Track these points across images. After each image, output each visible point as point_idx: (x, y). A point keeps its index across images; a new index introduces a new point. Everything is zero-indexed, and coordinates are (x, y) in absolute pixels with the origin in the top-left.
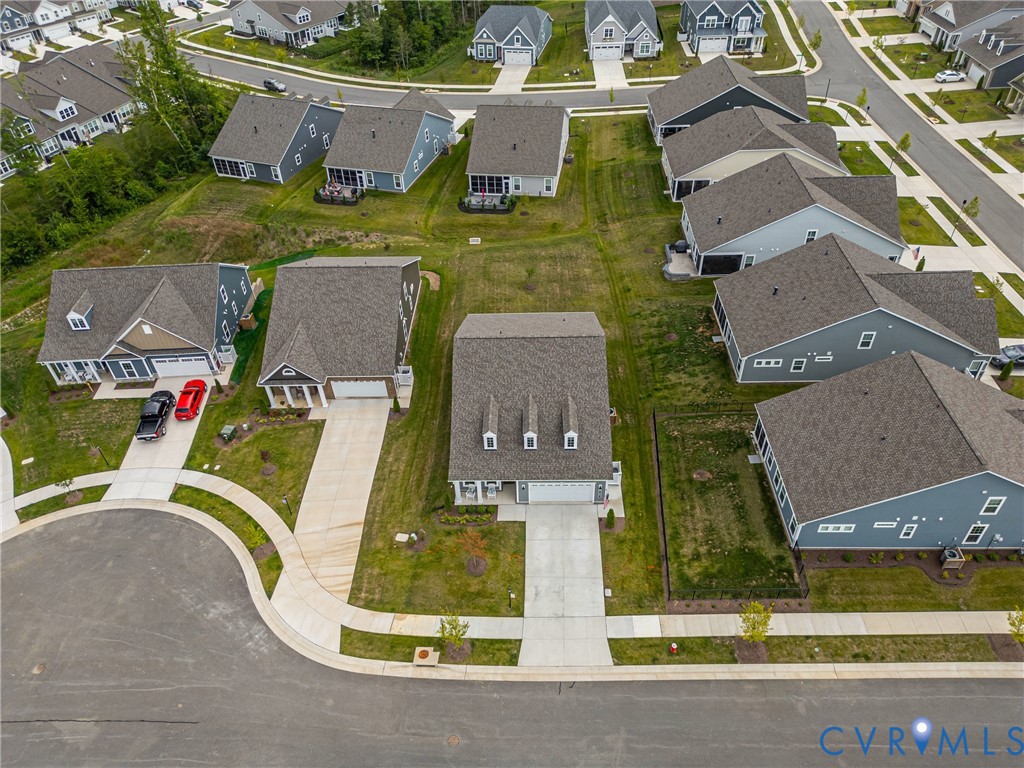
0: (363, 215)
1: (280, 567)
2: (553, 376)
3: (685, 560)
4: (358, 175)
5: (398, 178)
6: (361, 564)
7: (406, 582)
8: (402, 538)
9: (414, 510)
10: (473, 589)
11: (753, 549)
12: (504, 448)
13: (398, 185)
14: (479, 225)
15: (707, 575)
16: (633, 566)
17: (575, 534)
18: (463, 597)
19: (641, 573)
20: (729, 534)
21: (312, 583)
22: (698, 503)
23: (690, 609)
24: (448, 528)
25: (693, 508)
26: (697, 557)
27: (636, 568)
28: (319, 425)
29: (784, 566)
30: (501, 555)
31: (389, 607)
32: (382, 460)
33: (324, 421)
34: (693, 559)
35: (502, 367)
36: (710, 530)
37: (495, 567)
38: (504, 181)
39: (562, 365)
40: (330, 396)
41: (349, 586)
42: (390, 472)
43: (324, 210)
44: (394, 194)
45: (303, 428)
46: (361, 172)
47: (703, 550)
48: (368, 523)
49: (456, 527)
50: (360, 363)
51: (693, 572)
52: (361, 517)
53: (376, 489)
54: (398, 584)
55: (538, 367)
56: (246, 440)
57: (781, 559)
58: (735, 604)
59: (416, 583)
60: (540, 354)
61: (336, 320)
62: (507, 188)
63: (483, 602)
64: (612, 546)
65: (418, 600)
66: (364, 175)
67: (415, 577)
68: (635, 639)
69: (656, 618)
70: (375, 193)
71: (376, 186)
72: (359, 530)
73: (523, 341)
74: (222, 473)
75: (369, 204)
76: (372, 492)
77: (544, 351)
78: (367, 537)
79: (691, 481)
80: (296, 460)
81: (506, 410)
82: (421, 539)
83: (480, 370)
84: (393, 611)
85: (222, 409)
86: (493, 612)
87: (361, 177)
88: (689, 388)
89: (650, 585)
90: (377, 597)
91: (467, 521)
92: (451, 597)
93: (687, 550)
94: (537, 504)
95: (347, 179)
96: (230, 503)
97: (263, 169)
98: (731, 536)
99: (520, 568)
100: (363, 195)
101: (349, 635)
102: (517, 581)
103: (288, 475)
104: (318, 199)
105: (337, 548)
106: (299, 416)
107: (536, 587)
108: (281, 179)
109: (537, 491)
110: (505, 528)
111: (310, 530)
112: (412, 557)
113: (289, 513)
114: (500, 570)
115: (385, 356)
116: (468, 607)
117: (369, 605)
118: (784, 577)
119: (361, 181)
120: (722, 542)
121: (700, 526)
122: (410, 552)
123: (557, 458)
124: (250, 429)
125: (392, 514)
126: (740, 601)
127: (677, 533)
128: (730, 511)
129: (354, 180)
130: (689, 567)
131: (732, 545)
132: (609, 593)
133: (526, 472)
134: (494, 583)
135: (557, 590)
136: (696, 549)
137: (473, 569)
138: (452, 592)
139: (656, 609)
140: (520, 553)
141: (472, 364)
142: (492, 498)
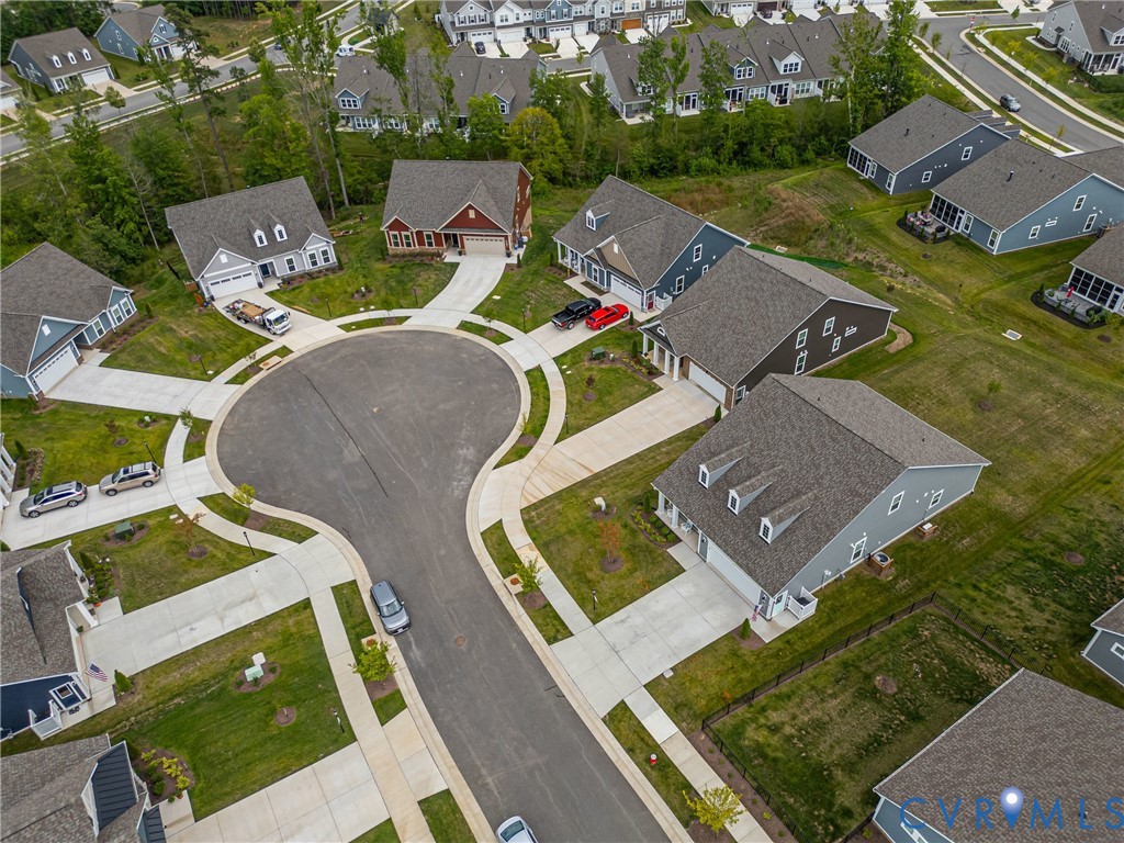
0: (925, 256)
1: (521, 457)
3: (762, 721)
4: (959, 214)
5: (995, 235)
6: (558, 496)
7: (563, 530)
8: (599, 501)
9: (630, 493)
10: (590, 575)
11: (832, 778)
12: (714, 492)
13: (992, 243)
14: (1035, 322)
15: (760, 750)
16: (714, 679)
17: (708, 615)
18: (578, 573)
19: (712, 691)
20: (832, 746)
21: (521, 481)
22: (846, 697)
23: (708, 755)
24: (630, 522)
25: (834, 696)
26: (774, 729)
27: (716, 682)
28: (656, 389)
29: (839, 821)
30: (638, 573)
31: (535, 535)
32: (659, 446)
33: (661, 389)
34: (769, 728)
36: (820, 726)
37: (621, 577)
38: (1114, 292)
40: (685, 374)
41: (535, 501)
42: (653, 458)
43: (897, 236)
44: (981, 250)
45: (642, 383)
46: (962, 212)
47: (788, 730)
48: (596, 476)
49: (635, 526)
50: (718, 360)
51: (754, 735)
52: (596, 471)
53: (629, 461)
54: (557, 526)
56: (603, 366)
57: (848, 813)
58: (751, 794)
59: (566, 536)
60: (827, 440)
62: (1114, 302)
63: (585, 589)
64: (724, 649)
65: (553, 548)
66: (964, 217)
67: (571, 532)
68: (639, 722)
69: (676, 729)
70: (962, 242)
71: (969, 235)
72: (586, 475)
74: (567, 380)
75: (946, 249)
76: (626, 460)
77: (834, 440)
78: (584, 483)
79: (868, 677)
80: (611, 402)
81: (748, 464)
82: (606, 513)
84: (533, 539)
85: (617, 335)
86: (582, 602)
87: (960, 218)
88: (1014, 614)
89: (706, 706)
90: (538, 522)
91: (645, 529)
92: (572, 565)
93: (774, 717)
94: (707, 564)
95: (947, 214)
96: (549, 399)
97: (883, 173)
98: (828, 751)
99: (637, 595)
100: (947, 237)
101: (498, 528)
102: (622, 600)
103: (596, 409)
104: (903, 224)
105: (561, 474)
106: (650, 373)
107: (628, 617)
108: (891, 189)
109: (714, 552)
110: (664, 559)
111: (564, 451)
112: (588, 518)
113: (568, 431)
114: (623, 582)
115: (741, 365)
116: (573, 583)
117: (528, 523)
118: (826, 829)
119: (958, 223)
120: (815, 744)
121: (817, 713)
122: (590, 514)
123: (745, 537)
124: (613, 360)
125: (617, 484)
126: (758, 798)
127: (789, 697)
128: (864, 734)
129: (953, 218)
130: (756, 729)
131: (819, 755)
132: (669, 674)
133: (710, 527)
134: (608, 585)
135: (639, 632)
136: (783, 723)
137: (607, 562)
138: (576, 564)
139: (684, 725)
140: (651, 585)
141: (761, 406)
142: (682, 531)
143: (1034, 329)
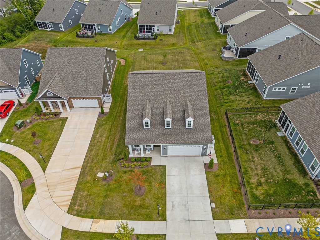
0: (96, 41)
1: (34, 191)
2: (179, 92)
3: (254, 186)
4: (94, 26)
5: (109, 27)
6: (78, 189)
7: (101, 199)
8: (101, 175)
9: (108, 160)
10: (137, 204)
11: (290, 180)
12: (154, 127)
13: (110, 30)
14: (143, 44)
15: (267, 195)
16: (225, 190)
17: (192, 172)
18: (132, 208)
19: (230, 193)
20: (276, 171)
21: (49, 201)
22: (255, 155)
23: (261, 216)
24: (125, 169)
25: (253, 157)
26: (260, 184)
27: (227, 190)
28: (65, 120)
29: (310, 189)
30: (153, 183)
31: (90, 215)
32: (94, 137)
33: (67, 118)
34: (258, 185)
35: (154, 88)
36: (265, 169)
37: (150, 191)
38: (152, 27)
39: (184, 86)
40: (71, 107)
41: (69, 202)
42: (98, 142)
43: (80, 40)
44: (108, 34)
45: (56, 121)
46: (94, 25)
47: (263, 180)
48: (84, 167)
49: (129, 169)
50: (85, 91)
51: (259, 192)
52: (81, 164)
53: (90, 150)
54: (96, 201)
55: (172, 88)
56: (28, 127)
57: (307, 185)
58: (287, 212)
59: (106, 200)
60: (173, 81)
61: (74, 71)
62: (154, 31)
63: (143, 211)
64: (212, 178)
65: (106, 211)
66: (96, 26)
67: (106, 196)
68: (232, 234)
69: (242, 221)
70: (101, 34)
71: (101, 31)
72: (79, 171)
73: (163, 75)
74: (15, 144)
75: (98, 37)
76: (88, 151)
77: (175, 79)
78: (82, 174)
79: (250, 144)
80: (51, 137)
81: (155, 108)
82: (111, 175)
83: (142, 89)
84: (92, 217)
85: (20, 113)
86: (148, 218)
87: (95, 27)
89: (236, 201)
90: (84, 208)
91: (135, 166)
92: (125, 209)
93: (254, 180)
94: (172, 156)
95: (89, 28)
96: (15, 157)
97: (56, 25)
98: (278, 173)
99: (164, 191)
100: (96, 34)
101: (66, 232)
102: (162, 198)
103: (47, 143)
104: (78, 36)
105: (66, 180)
106: (55, 115)
107: (173, 202)
108: (63, 29)
109: (172, 150)
110: (155, 169)
111: (53, 171)
112: (105, 185)
113: (44, 163)
114: (153, 192)
115: (97, 87)
116: (135, 214)
117: (79, 214)
118: (311, 196)
119: (95, 29)
120: (273, 176)
121: (258, 167)
122: (104, 183)
123: (182, 133)
124: (31, 122)
125: (97, 162)
126: (289, 210)
127: (247, 171)
128: (273, 159)
129: (92, 29)
130: (257, 190)
131: (279, 178)
132: (213, 205)
133: (166, 140)
134: (149, 200)
135: (184, 203)
136: (258, 179)
137: (138, 192)
138: (126, 206)
139: (242, 216)
140: (163, 183)
141: (138, 86)
142: (149, 154)
143: (144, 46)
